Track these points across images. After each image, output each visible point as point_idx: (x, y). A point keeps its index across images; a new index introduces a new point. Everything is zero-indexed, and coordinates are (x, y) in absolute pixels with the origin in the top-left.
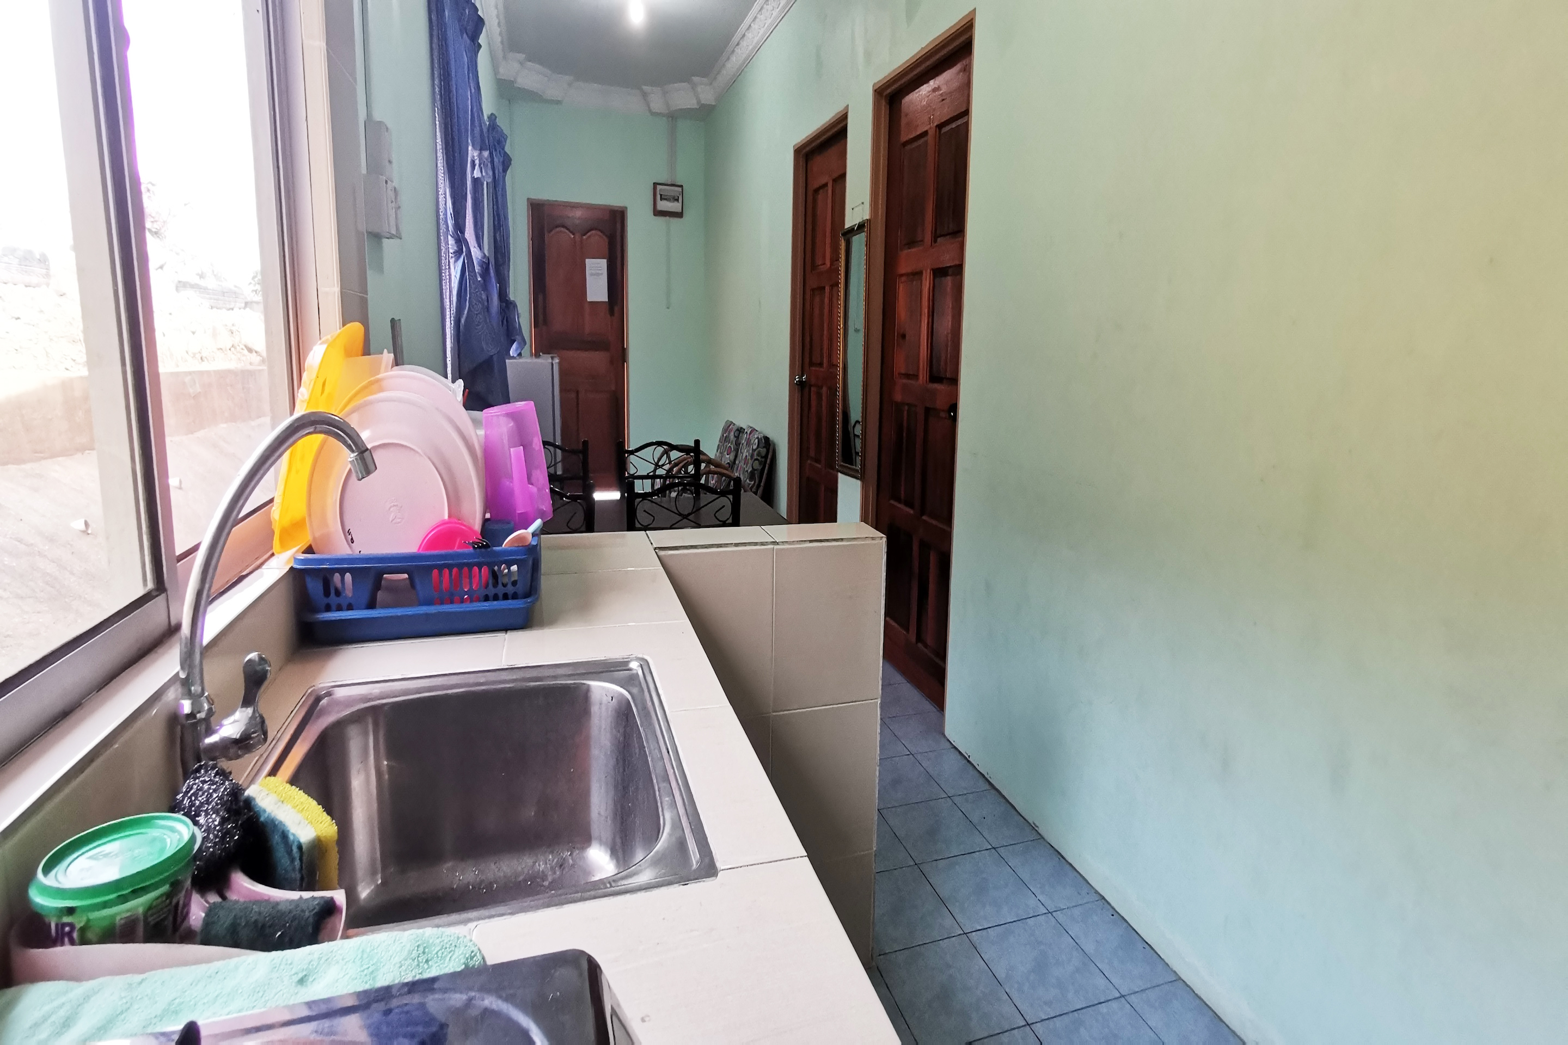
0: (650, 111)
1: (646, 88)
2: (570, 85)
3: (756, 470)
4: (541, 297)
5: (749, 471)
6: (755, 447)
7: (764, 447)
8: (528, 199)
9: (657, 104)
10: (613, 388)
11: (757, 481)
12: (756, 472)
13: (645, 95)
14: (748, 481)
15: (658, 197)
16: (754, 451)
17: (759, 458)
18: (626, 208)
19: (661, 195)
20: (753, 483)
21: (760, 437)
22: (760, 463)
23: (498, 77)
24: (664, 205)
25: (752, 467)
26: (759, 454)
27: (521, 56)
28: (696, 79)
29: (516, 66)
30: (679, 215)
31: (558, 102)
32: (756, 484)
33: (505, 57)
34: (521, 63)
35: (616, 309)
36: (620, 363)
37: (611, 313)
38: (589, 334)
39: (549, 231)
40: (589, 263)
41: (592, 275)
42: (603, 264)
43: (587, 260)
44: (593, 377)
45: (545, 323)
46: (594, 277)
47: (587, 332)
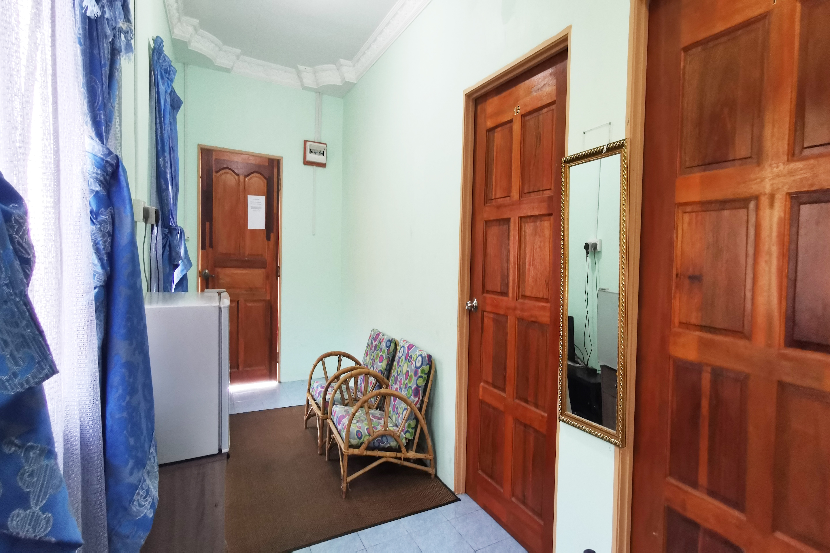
0: (302, 85)
1: (301, 67)
2: (238, 57)
4: (208, 224)
5: (413, 387)
6: (417, 364)
7: (427, 364)
8: (199, 145)
9: (309, 80)
10: (268, 298)
12: (420, 388)
13: (299, 73)
14: (412, 397)
15: (308, 151)
16: (417, 368)
17: (423, 375)
18: (282, 157)
19: (310, 150)
20: (417, 399)
21: (423, 355)
22: (423, 381)
23: (173, 37)
24: (312, 157)
25: (417, 384)
26: (423, 371)
27: (196, 21)
28: (342, 61)
29: (191, 29)
30: (324, 165)
31: (227, 70)
32: (420, 400)
33: (179, 19)
34: (196, 30)
35: (272, 235)
36: (275, 278)
37: (268, 238)
38: (249, 255)
39: (217, 172)
40: (251, 199)
41: (252, 208)
42: (262, 200)
43: (248, 196)
44: (252, 289)
45: (211, 246)
46: (254, 210)
47: (247, 253)
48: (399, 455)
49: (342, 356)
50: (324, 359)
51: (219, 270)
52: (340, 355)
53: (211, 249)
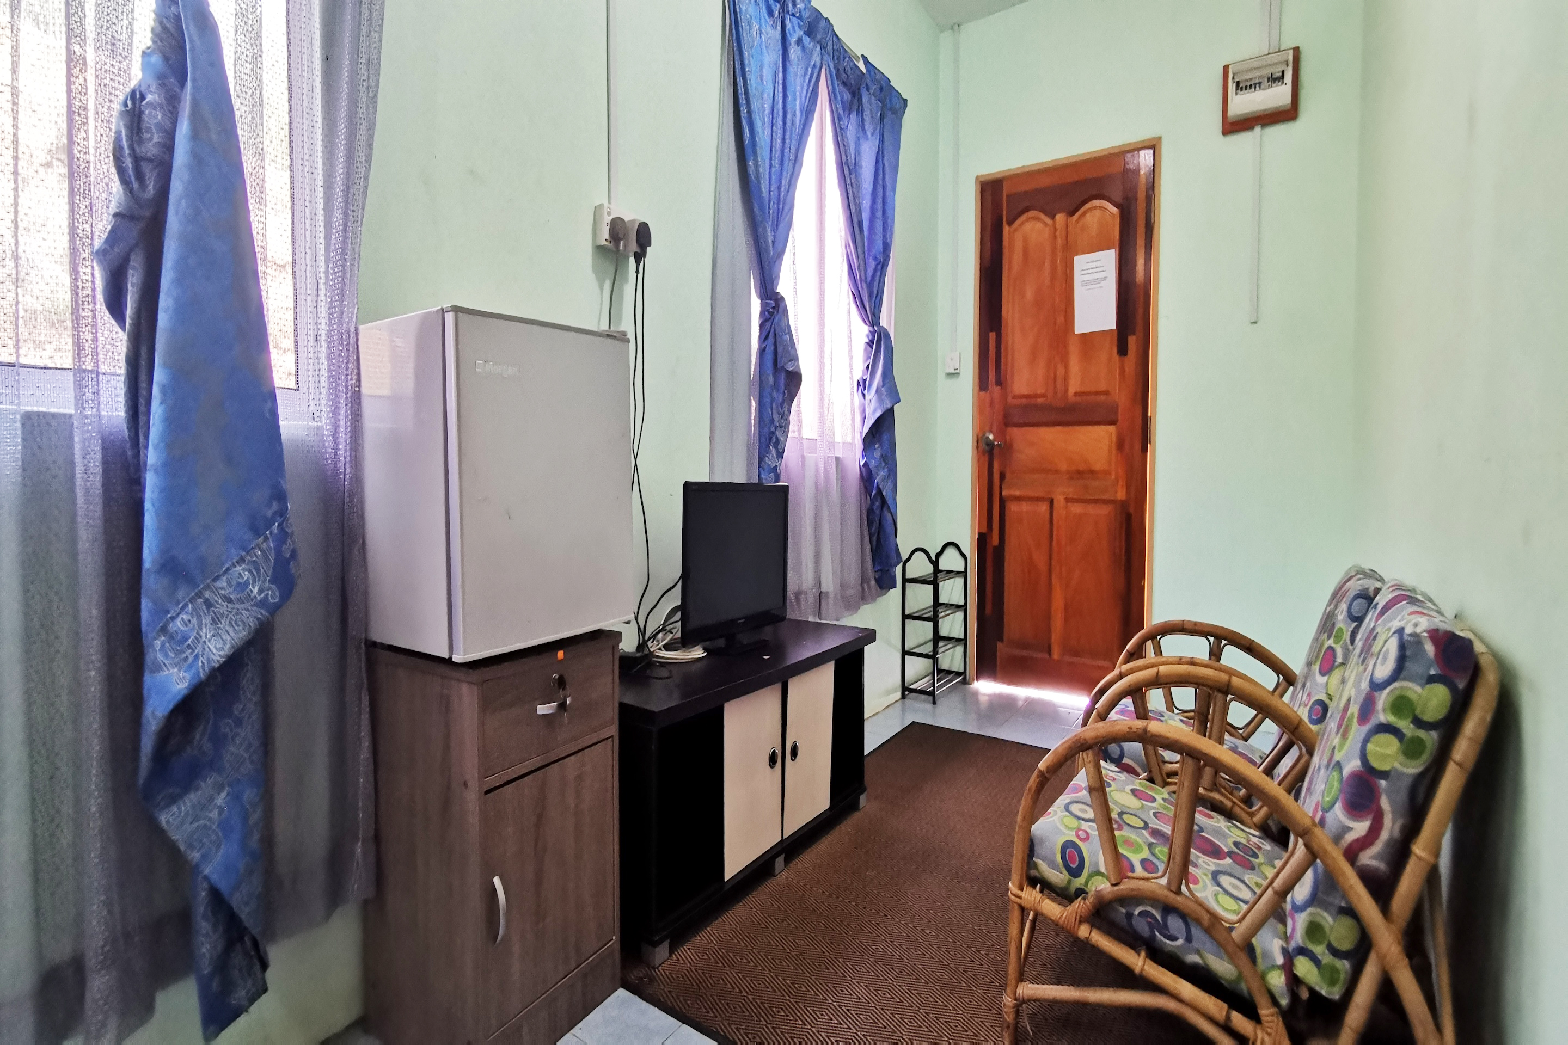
3: (1384, 775)
4: (992, 336)
5: (1347, 771)
6: (1384, 670)
7: (1431, 680)
8: (977, 179)
10: (1121, 495)
11: (1390, 828)
12: (1383, 783)
15: (1232, 87)
16: (1376, 686)
17: (1405, 726)
18: (1160, 138)
19: (1238, 83)
20: (1361, 828)
21: (1408, 630)
22: (1411, 749)
24: (1243, 104)
25: (1363, 756)
26: (1401, 705)
30: (1288, 114)
32: (1384, 835)
35: (1132, 340)
36: (1138, 447)
37: (1123, 350)
38: (1076, 394)
39: (1010, 223)
40: (1081, 262)
41: (1084, 283)
42: (1108, 260)
43: (1076, 259)
44: (1082, 474)
45: (999, 382)
46: (1088, 287)
47: (1071, 391)
48: (1239, 1021)
49: (1224, 642)
50: (1159, 637)
51: (1016, 434)
52: (1218, 638)
53: (997, 389)
